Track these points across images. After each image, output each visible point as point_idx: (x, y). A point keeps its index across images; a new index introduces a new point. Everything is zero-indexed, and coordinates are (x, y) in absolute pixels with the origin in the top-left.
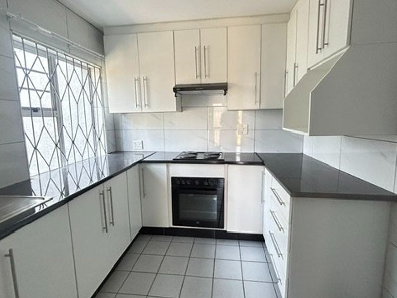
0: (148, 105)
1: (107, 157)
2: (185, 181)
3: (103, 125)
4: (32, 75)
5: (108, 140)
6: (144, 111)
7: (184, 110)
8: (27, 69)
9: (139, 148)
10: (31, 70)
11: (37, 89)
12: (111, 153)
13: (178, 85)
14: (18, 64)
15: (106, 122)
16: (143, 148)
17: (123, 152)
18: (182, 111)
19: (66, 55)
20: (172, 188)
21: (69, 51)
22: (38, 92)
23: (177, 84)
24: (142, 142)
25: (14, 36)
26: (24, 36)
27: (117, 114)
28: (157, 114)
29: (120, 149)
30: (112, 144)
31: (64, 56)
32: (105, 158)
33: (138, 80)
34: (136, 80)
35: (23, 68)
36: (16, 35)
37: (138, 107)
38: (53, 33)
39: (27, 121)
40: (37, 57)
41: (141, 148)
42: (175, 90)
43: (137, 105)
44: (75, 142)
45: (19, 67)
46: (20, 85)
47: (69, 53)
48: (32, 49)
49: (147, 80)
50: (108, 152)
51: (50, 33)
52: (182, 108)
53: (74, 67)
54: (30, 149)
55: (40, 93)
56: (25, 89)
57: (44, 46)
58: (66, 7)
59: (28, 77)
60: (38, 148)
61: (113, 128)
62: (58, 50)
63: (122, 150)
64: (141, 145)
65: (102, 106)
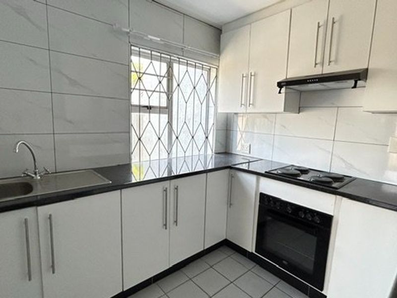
0: (253, 105)
1: (213, 157)
2: (275, 203)
3: (213, 124)
4: (144, 78)
5: (216, 140)
6: (248, 111)
7: (303, 111)
8: (140, 73)
9: (246, 152)
10: (144, 73)
11: (146, 89)
12: (219, 153)
13: (289, 79)
14: (133, 69)
15: (217, 121)
16: (250, 152)
17: (232, 154)
18: (299, 113)
19: (179, 58)
20: (260, 206)
21: (182, 54)
22: (148, 92)
23: (288, 77)
24: (250, 146)
25: (133, 48)
26: (141, 46)
27: (231, 113)
28: (268, 115)
29: (229, 150)
30: (221, 144)
31: (178, 59)
32: (212, 157)
33: (246, 77)
34: (243, 77)
35: (137, 72)
36: (133, 46)
37: (243, 106)
38: (163, 39)
39: (134, 116)
40: (151, 62)
41: (248, 152)
42: (280, 85)
43: (242, 104)
44: (194, 137)
45: (133, 71)
46: (133, 87)
47: (183, 56)
48: (148, 55)
49: (254, 75)
50: (215, 151)
51: (159, 39)
52: (299, 108)
53: (187, 69)
54: (134, 139)
55: (150, 93)
56: (137, 89)
57: (159, 52)
58: (184, 14)
59: (140, 80)
60: (141, 139)
61: (225, 128)
62: (171, 54)
63: (230, 152)
64: (248, 149)
65: (214, 105)
